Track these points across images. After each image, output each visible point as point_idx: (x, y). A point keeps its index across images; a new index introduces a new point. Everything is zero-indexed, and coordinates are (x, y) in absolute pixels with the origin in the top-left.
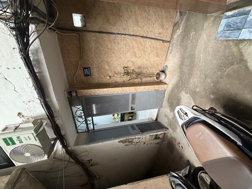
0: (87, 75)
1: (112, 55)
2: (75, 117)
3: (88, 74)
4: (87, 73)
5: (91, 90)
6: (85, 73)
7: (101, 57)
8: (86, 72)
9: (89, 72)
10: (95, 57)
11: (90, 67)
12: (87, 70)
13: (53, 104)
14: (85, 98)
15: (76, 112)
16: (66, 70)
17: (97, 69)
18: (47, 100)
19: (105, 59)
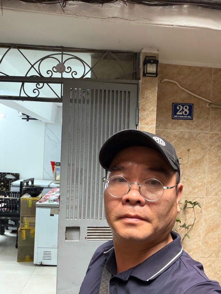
0: (175, 111)
1: (215, 174)
2: (62, 54)
3: (178, 113)
4: (180, 112)
5: (155, 113)
6: (180, 107)
7: (213, 147)
8: (183, 110)
9: (183, 115)
10: (214, 135)
11: (192, 119)
12: (186, 113)
13: (171, 14)
14: (129, 92)
15: (81, 61)
16: (190, 67)
17: (186, 136)
18: (185, 6)
19: (207, 157)
